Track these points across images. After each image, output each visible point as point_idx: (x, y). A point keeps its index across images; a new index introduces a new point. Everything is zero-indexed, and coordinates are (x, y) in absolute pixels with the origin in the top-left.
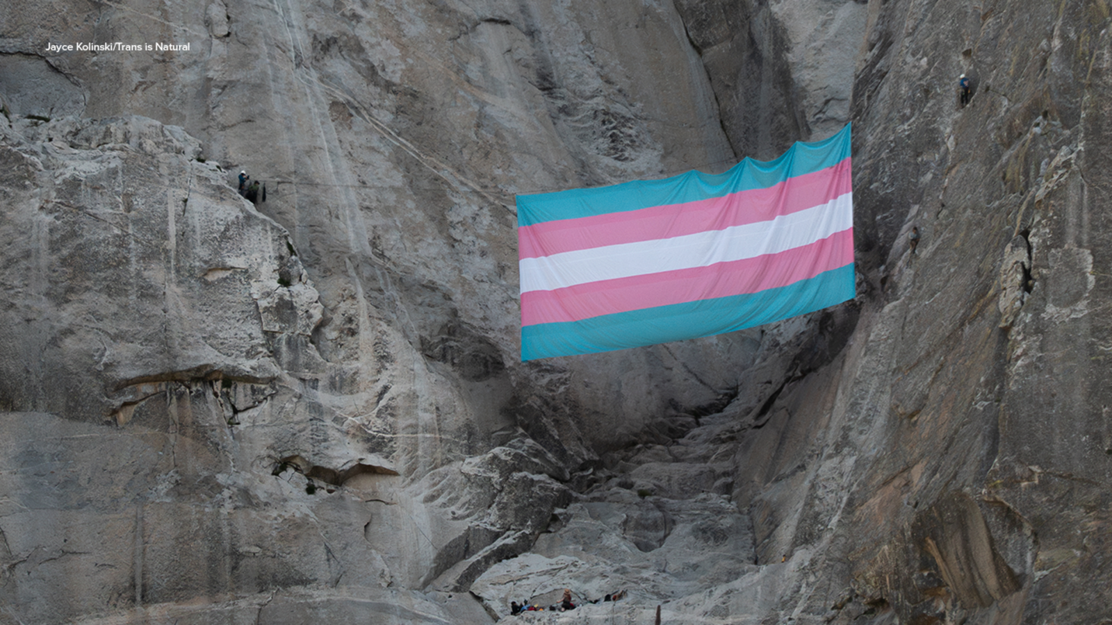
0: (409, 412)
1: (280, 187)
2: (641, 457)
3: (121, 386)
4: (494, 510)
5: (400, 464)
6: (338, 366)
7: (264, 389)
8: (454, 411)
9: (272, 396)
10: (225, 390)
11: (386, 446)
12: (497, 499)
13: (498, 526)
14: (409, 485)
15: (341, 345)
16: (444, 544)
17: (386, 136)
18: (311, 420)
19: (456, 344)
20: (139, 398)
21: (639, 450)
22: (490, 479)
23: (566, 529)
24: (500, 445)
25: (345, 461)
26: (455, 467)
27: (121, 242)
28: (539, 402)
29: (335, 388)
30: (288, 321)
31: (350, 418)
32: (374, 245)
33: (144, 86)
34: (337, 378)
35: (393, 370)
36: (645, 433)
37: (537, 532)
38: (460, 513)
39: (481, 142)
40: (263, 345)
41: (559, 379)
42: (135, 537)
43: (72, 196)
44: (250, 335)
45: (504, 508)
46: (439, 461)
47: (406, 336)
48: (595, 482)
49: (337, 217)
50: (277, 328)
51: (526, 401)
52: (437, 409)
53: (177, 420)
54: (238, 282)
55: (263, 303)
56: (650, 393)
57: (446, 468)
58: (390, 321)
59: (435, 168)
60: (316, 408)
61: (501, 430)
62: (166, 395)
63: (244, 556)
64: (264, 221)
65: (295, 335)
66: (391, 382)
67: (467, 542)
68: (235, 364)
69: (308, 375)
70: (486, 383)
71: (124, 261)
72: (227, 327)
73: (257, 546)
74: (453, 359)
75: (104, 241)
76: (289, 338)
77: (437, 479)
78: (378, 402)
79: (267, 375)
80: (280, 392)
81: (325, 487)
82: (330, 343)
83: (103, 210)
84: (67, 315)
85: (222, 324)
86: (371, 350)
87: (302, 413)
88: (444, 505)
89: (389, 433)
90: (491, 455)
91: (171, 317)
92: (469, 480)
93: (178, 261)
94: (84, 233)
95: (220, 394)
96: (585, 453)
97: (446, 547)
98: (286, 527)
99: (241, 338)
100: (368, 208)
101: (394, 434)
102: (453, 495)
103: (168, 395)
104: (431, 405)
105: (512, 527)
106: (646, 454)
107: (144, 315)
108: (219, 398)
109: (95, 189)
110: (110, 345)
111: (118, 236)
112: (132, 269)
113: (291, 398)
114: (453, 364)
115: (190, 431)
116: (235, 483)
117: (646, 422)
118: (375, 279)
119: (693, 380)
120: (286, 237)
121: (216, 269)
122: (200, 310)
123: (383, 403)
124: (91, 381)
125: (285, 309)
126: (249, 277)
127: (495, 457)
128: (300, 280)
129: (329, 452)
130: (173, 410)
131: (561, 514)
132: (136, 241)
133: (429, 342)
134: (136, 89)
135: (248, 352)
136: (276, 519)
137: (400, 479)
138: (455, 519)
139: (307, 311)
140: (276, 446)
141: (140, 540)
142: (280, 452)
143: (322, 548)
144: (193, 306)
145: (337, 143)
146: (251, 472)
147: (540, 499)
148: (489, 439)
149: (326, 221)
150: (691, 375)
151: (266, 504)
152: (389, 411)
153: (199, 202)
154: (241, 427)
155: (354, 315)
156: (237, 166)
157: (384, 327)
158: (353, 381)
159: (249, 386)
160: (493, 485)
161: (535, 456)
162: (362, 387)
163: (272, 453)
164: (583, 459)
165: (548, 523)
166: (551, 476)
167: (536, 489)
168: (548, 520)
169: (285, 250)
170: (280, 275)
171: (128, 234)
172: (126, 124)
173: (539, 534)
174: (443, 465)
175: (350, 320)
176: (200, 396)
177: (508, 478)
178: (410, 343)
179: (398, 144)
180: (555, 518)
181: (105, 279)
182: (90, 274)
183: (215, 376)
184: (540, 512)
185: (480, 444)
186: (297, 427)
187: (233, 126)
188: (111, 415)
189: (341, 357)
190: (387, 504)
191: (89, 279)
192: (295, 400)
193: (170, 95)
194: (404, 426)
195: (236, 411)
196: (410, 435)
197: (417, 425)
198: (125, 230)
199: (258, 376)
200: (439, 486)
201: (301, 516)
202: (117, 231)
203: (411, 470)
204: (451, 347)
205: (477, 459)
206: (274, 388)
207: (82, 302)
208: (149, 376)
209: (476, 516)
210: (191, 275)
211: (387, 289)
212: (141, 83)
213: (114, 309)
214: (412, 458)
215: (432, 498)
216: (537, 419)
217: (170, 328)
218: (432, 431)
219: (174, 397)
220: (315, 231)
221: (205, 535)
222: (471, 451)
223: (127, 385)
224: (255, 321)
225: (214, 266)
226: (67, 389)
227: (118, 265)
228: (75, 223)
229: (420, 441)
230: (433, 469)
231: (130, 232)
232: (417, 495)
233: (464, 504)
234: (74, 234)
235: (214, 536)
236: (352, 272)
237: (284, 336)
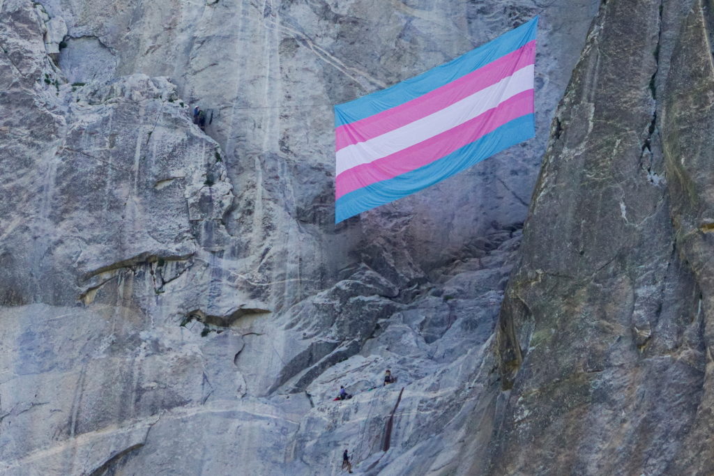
0: (280, 265)
1: (222, 111)
2: (458, 269)
3: (87, 277)
4: (335, 328)
5: (271, 305)
6: (238, 239)
7: (185, 264)
8: (313, 260)
9: (189, 268)
10: (159, 268)
11: (263, 292)
12: (337, 319)
13: (337, 339)
14: (277, 318)
15: (243, 222)
16: (290, 359)
17: (322, 57)
18: (212, 281)
19: (324, 208)
20: (100, 283)
21: (457, 264)
22: (333, 305)
23: (383, 334)
24: (344, 279)
25: (229, 309)
26: (309, 301)
27: (102, 171)
28: (382, 241)
29: (234, 255)
30: (207, 211)
31: (240, 276)
32: (282, 143)
33: (153, 49)
34: (236, 248)
35: (274, 236)
36: (464, 251)
37: (364, 339)
38: (309, 333)
39: (397, 49)
40: (188, 232)
41: (403, 221)
42: (78, 387)
43: (75, 142)
44: (179, 225)
45: (341, 325)
46: (299, 298)
47: (287, 209)
48: (418, 294)
49: (260, 127)
50: (199, 217)
51: (372, 242)
52: (301, 259)
53: (122, 296)
54: (177, 188)
55: (191, 201)
56: (476, 220)
57: (303, 302)
58: (277, 200)
59: (353, 75)
60: (218, 273)
61: (347, 268)
62: (117, 279)
63: (146, 390)
64: (202, 140)
65: (211, 221)
66: (271, 245)
67: (311, 354)
68: (167, 248)
69: (217, 248)
70: (343, 234)
71: (103, 184)
72: (165, 222)
73: (155, 381)
74: (320, 220)
75: (90, 172)
76: (207, 223)
77: (296, 311)
78: (261, 261)
79: (186, 253)
80: (195, 264)
81: (216, 329)
82: (235, 222)
83: (94, 149)
84: (61, 230)
85: (163, 220)
86: (261, 223)
87: (208, 277)
88: (300, 329)
89: (266, 282)
90: (334, 288)
91: (127, 221)
92: (318, 307)
93: (139, 178)
94: (79, 169)
95: (155, 272)
96: (412, 273)
97: (292, 361)
98: (178, 364)
99: (173, 229)
100: (286, 116)
101: (270, 282)
102: (307, 321)
103: (120, 278)
104: (296, 257)
105: (347, 338)
106: (462, 267)
107: (110, 222)
108: (154, 275)
109: (91, 134)
110: (85, 248)
111: (100, 167)
112: (107, 190)
113: (201, 268)
114: (320, 224)
115: (129, 303)
116: (151, 337)
117: (466, 242)
118: (275, 170)
119: (519, 204)
120: (216, 149)
121: (162, 181)
122: (150, 212)
123: (264, 261)
124: (69, 277)
125: (205, 203)
126: (185, 183)
127: (338, 289)
128: (220, 179)
129: (220, 304)
130: (121, 289)
131: (381, 323)
132: (113, 169)
133: (303, 211)
134: (147, 52)
135: (176, 238)
136: (173, 359)
137: (271, 314)
138: (305, 338)
139: (221, 202)
140: (184, 305)
141: (80, 389)
142: (187, 309)
143: (201, 377)
144: (146, 210)
145: (279, 70)
146: (163, 326)
147: (368, 314)
148: (336, 276)
149: (250, 131)
150: (517, 200)
151: (169, 349)
152: (268, 266)
153: (159, 133)
154: (164, 295)
155: (252, 200)
156: (198, 100)
157: (272, 204)
158: (247, 248)
159: (175, 263)
160: (335, 310)
161: (370, 283)
162: (252, 252)
163: (182, 310)
164: (410, 278)
165: (372, 331)
166: (381, 296)
167: (366, 308)
168: (373, 328)
169: (213, 158)
170: (208, 177)
171: (108, 164)
172: (125, 81)
173: (366, 340)
174: (301, 300)
175: (249, 204)
176: (142, 275)
177: (346, 303)
178: (289, 214)
179: (329, 62)
180: (378, 327)
181: (88, 200)
182: (79, 198)
183: (152, 260)
184: (367, 324)
185: (330, 280)
186: (201, 289)
187: (202, 70)
188: (81, 298)
189: (241, 232)
190: (258, 335)
191: (78, 201)
192: (204, 268)
193: (169, 53)
194: (276, 275)
195: (164, 283)
196: (280, 282)
197: (285, 274)
198: (107, 161)
199: (180, 255)
200: (297, 317)
201: (192, 354)
202: (100, 163)
203: (279, 307)
204: (320, 212)
205: (326, 292)
206: (191, 262)
207: (72, 218)
208: (107, 266)
209: (322, 334)
210: (147, 188)
211: (283, 176)
212: (151, 47)
213: (92, 220)
214: (280, 298)
215: (292, 325)
216: (379, 254)
217: (124, 229)
218: (296, 276)
219: (123, 279)
220: (240, 140)
221: (123, 379)
222: (322, 286)
223: (93, 275)
224: (185, 214)
225: (161, 179)
226: (55, 284)
227: (98, 188)
228: (73, 162)
229: (287, 284)
230: (294, 304)
231: (110, 162)
232: (281, 325)
233: (313, 327)
234: (72, 170)
235: (128, 378)
236: (258, 168)
237: (203, 223)
